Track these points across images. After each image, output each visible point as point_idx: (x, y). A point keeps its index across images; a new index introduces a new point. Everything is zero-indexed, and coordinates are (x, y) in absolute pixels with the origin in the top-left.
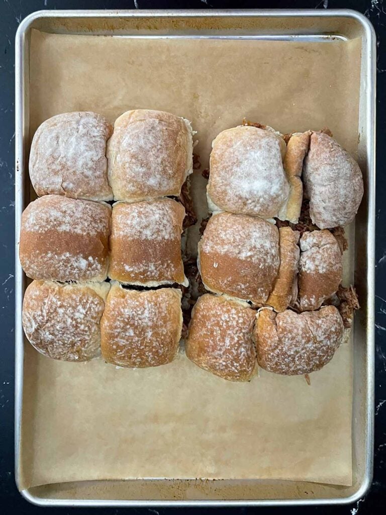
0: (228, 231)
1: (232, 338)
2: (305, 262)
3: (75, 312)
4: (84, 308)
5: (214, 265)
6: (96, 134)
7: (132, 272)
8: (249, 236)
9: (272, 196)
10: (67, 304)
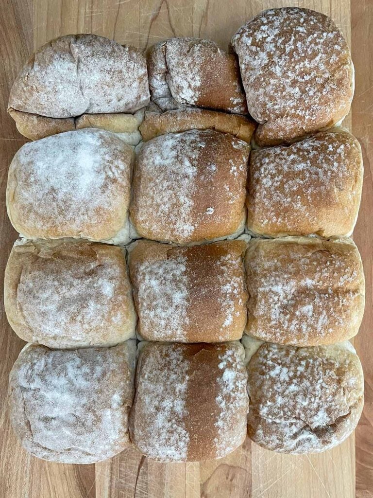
0: (159, 201)
1: (294, 162)
2: (183, 99)
3: (279, 381)
4: (274, 368)
5: (211, 213)
6: (43, 363)
7: (233, 314)
8: (162, 169)
9: (102, 143)
10: (269, 391)
